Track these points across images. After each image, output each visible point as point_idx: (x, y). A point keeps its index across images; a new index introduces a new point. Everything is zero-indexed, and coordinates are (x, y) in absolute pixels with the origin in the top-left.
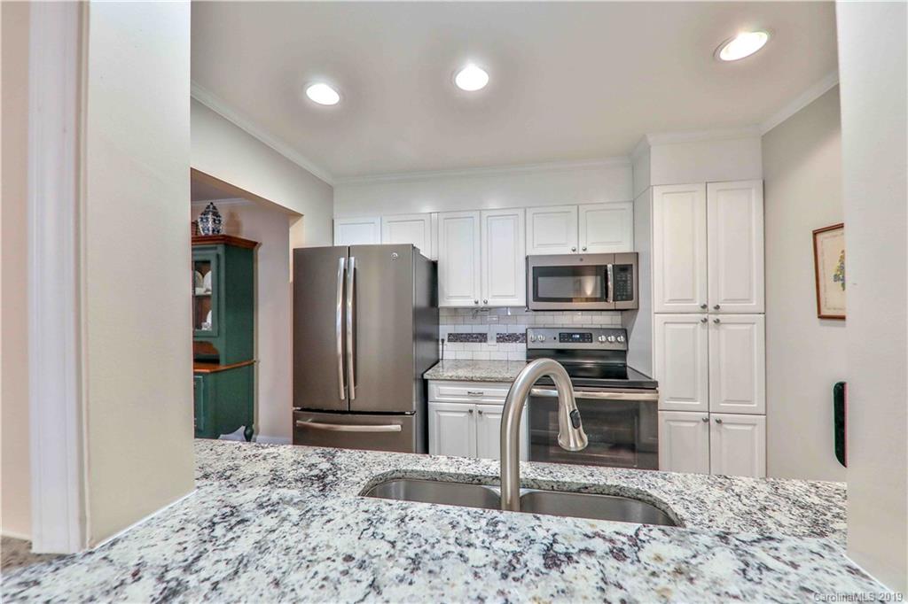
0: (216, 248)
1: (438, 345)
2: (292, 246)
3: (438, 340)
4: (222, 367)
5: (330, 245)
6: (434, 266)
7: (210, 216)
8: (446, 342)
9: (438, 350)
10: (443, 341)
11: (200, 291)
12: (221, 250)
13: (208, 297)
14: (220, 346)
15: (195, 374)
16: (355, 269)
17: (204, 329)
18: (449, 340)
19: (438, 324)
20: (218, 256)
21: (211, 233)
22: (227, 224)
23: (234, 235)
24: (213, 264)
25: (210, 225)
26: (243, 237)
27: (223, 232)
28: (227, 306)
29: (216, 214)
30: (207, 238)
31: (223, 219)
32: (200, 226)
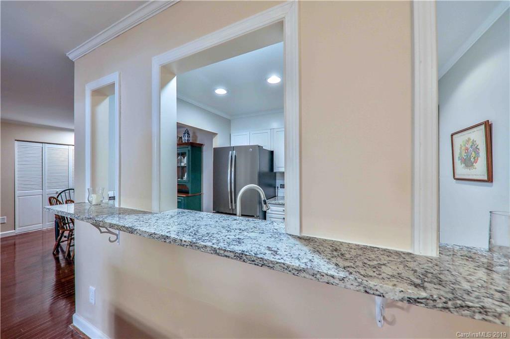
0: (188, 147)
1: (275, 189)
2: (213, 147)
3: (275, 187)
4: (190, 195)
5: (229, 146)
6: (272, 153)
7: (186, 135)
8: (279, 188)
9: (275, 192)
10: (278, 187)
11: (183, 164)
12: (190, 148)
13: (185, 167)
14: (189, 186)
15: (178, 196)
16: (235, 156)
17: (184, 179)
18: (281, 188)
19: (276, 180)
20: (189, 151)
21: (186, 142)
22: (193, 137)
23: (195, 142)
24: (187, 154)
25: (186, 138)
26: (198, 142)
27: (191, 141)
28: (192, 170)
29: (188, 134)
30: (185, 144)
31: (191, 135)
32: (183, 139)
